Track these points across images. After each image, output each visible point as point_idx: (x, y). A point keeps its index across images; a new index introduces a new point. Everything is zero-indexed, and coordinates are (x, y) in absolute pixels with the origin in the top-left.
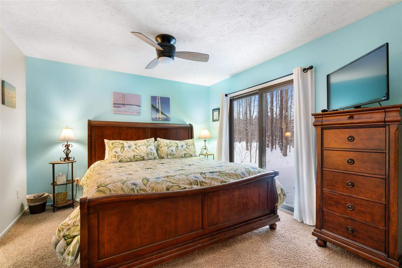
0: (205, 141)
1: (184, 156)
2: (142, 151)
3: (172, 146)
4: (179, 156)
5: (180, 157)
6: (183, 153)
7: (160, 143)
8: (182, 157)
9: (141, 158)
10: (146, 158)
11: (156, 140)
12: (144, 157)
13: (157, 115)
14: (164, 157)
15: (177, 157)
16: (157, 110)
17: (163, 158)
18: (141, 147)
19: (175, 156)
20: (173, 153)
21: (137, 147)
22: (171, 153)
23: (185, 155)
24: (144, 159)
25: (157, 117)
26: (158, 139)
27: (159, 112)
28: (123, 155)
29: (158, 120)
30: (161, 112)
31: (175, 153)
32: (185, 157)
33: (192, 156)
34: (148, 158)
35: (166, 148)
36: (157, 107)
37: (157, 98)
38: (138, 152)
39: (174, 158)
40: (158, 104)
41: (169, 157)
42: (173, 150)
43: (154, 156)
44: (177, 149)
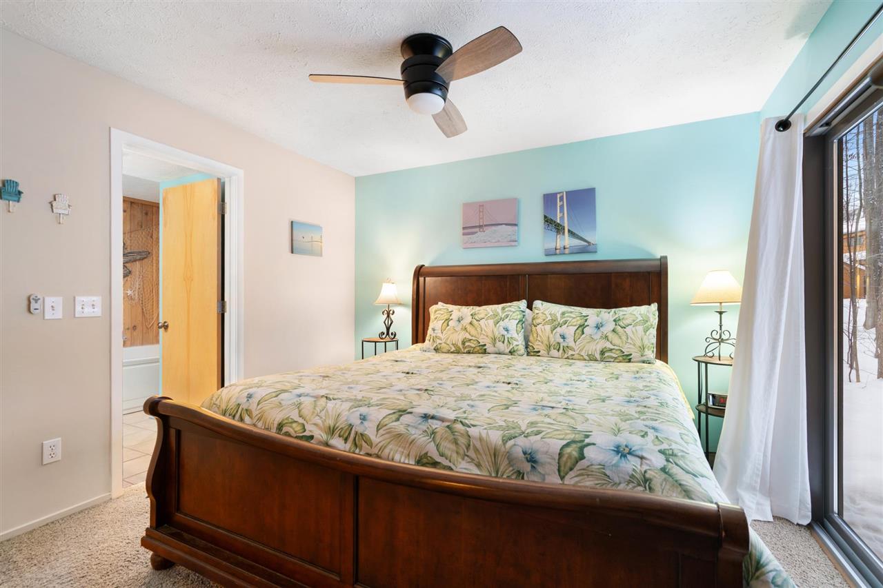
0: (721, 313)
1: (598, 356)
2: (483, 332)
3: (565, 322)
4: (582, 353)
5: (587, 358)
6: (599, 347)
7: (538, 314)
8: (592, 358)
9: (478, 348)
10: (489, 348)
11: (530, 307)
12: (485, 345)
13: (558, 240)
14: (539, 352)
15: (576, 356)
16: (559, 228)
17: (537, 353)
18: (482, 322)
19: (571, 352)
20: (565, 344)
21: (475, 322)
22: (559, 344)
23: (602, 353)
24: (485, 349)
25: (558, 247)
26: (537, 303)
27: (564, 233)
28: (443, 337)
29: (560, 254)
30: (569, 231)
31: (572, 344)
32: (603, 360)
33: (630, 361)
34: (495, 350)
35: (549, 327)
36: (558, 222)
37: (559, 196)
38: (473, 332)
39: (568, 358)
40: (560, 212)
41: (554, 352)
42: (565, 336)
43: (511, 347)
44: (581, 333)
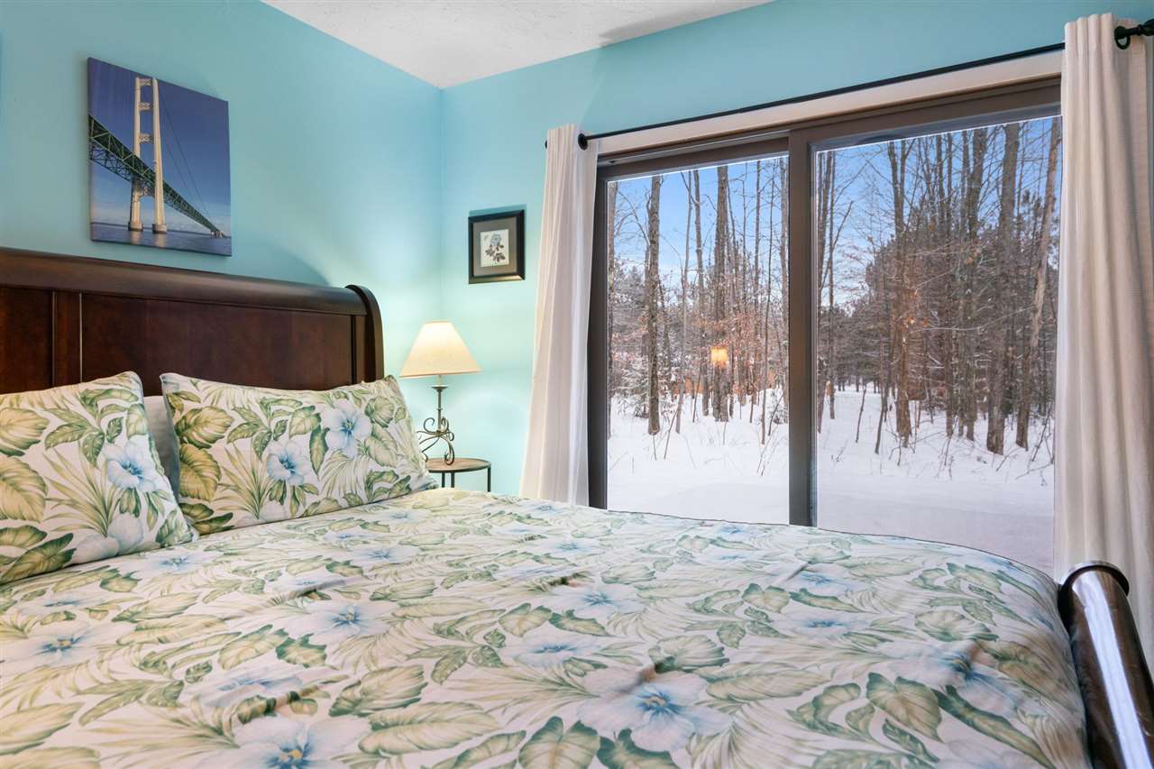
0: (440, 390)
1: (363, 494)
2: (53, 493)
3: (282, 427)
4: (335, 495)
5: (344, 503)
6: (361, 474)
7: (195, 411)
8: (354, 503)
9: (37, 557)
10: (86, 544)
11: (152, 388)
12: (69, 537)
13: (137, 205)
14: (229, 516)
15: (324, 505)
16: (139, 175)
17: (222, 523)
18: (34, 456)
19: (310, 499)
20: (296, 482)
22: (282, 483)
23: (368, 485)
24: (70, 553)
25: (137, 225)
27: (152, 191)
29: (142, 246)
30: (166, 188)
31: (310, 478)
32: (374, 501)
33: (409, 490)
34: (111, 544)
35: (245, 445)
36: (138, 153)
37: (139, 83)
39: (306, 515)
40: (142, 131)
41: (271, 509)
42: (294, 462)
43: (161, 521)
44: (321, 447)
